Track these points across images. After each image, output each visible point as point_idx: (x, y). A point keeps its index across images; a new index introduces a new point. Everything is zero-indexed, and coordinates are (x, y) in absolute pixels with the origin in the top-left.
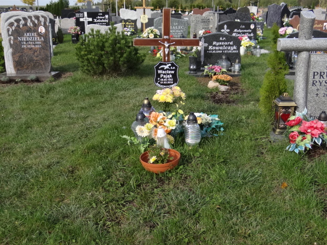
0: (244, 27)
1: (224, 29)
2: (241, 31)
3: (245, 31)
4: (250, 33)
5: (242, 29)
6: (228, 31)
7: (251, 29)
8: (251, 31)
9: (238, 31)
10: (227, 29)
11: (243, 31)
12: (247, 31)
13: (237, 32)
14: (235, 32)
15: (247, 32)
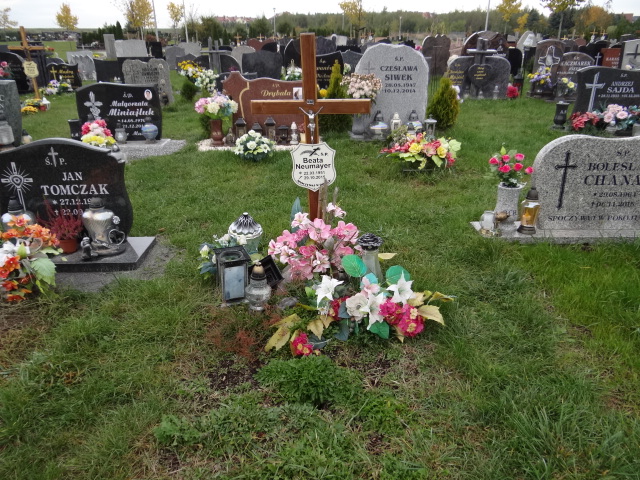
0: (130, 96)
1: (89, 100)
2: (126, 105)
3: (136, 104)
4: (145, 109)
5: (127, 100)
6: (100, 104)
7: (145, 100)
8: (146, 104)
9: (119, 105)
10: (96, 100)
11: (129, 104)
12: (139, 104)
13: (118, 108)
14: (114, 108)
15: (139, 107)
